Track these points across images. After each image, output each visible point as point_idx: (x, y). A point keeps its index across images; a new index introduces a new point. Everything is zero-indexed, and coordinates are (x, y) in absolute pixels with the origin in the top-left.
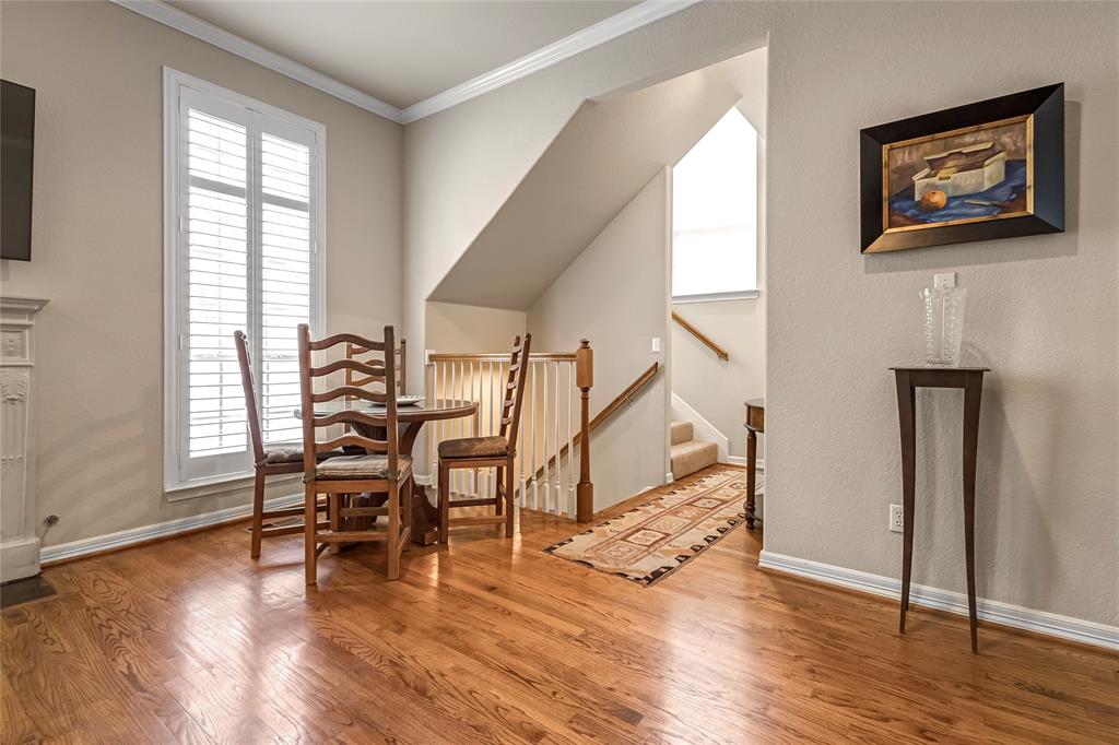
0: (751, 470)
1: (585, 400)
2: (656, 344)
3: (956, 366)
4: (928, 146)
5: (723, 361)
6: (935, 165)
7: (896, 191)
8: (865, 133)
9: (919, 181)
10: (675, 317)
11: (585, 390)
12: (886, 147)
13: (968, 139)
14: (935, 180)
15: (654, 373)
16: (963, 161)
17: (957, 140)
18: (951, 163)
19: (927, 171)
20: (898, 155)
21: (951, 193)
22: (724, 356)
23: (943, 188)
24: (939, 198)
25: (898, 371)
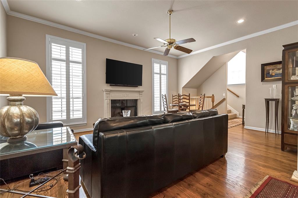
0: (243, 119)
1: (213, 104)
2: (224, 95)
3: (275, 98)
4: (272, 67)
5: (238, 98)
6: (273, 70)
7: (267, 73)
8: (262, 65)
9: (271, 72)
10: (228, 90)
11: (213, 102)
12: (265, 67)
13: (278, 66)
14: (273, 72)
15: (224, 100)
16: (277, 69)
17: (276, 66)
18: (275, 69)
19: (272, 70)
20: (267, 68)
21: (275, 73)
22: (238, 96)
23: (274, 73)
24: (274, 74)
25: (265, 99)
